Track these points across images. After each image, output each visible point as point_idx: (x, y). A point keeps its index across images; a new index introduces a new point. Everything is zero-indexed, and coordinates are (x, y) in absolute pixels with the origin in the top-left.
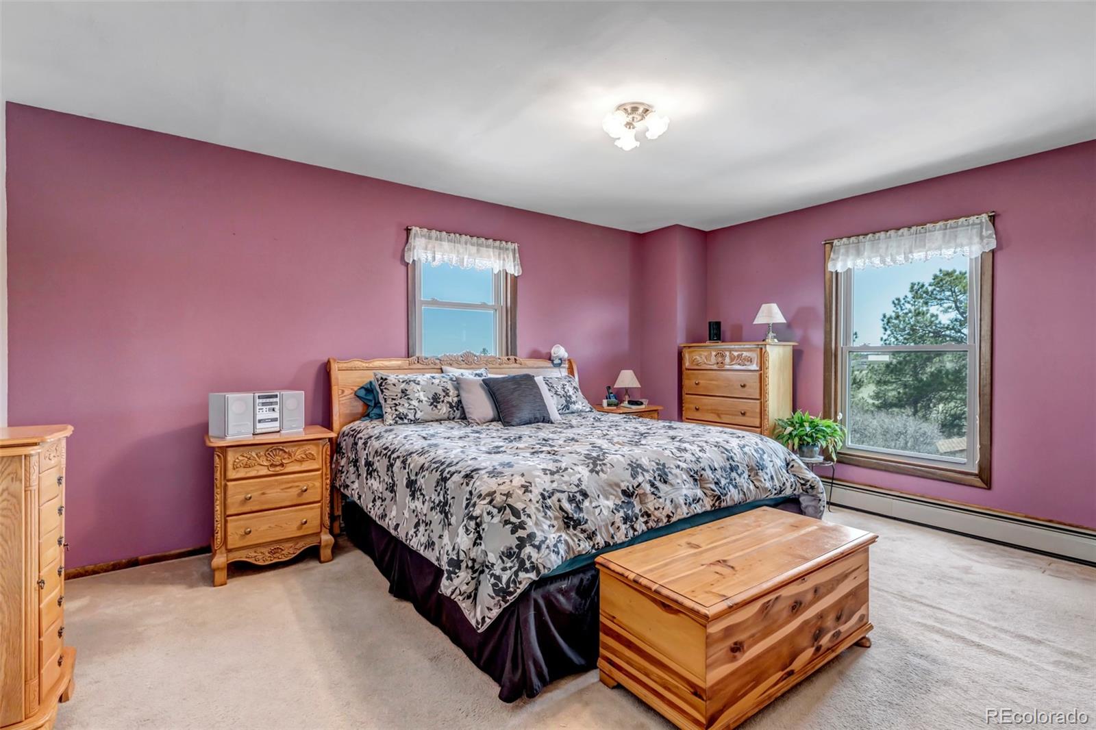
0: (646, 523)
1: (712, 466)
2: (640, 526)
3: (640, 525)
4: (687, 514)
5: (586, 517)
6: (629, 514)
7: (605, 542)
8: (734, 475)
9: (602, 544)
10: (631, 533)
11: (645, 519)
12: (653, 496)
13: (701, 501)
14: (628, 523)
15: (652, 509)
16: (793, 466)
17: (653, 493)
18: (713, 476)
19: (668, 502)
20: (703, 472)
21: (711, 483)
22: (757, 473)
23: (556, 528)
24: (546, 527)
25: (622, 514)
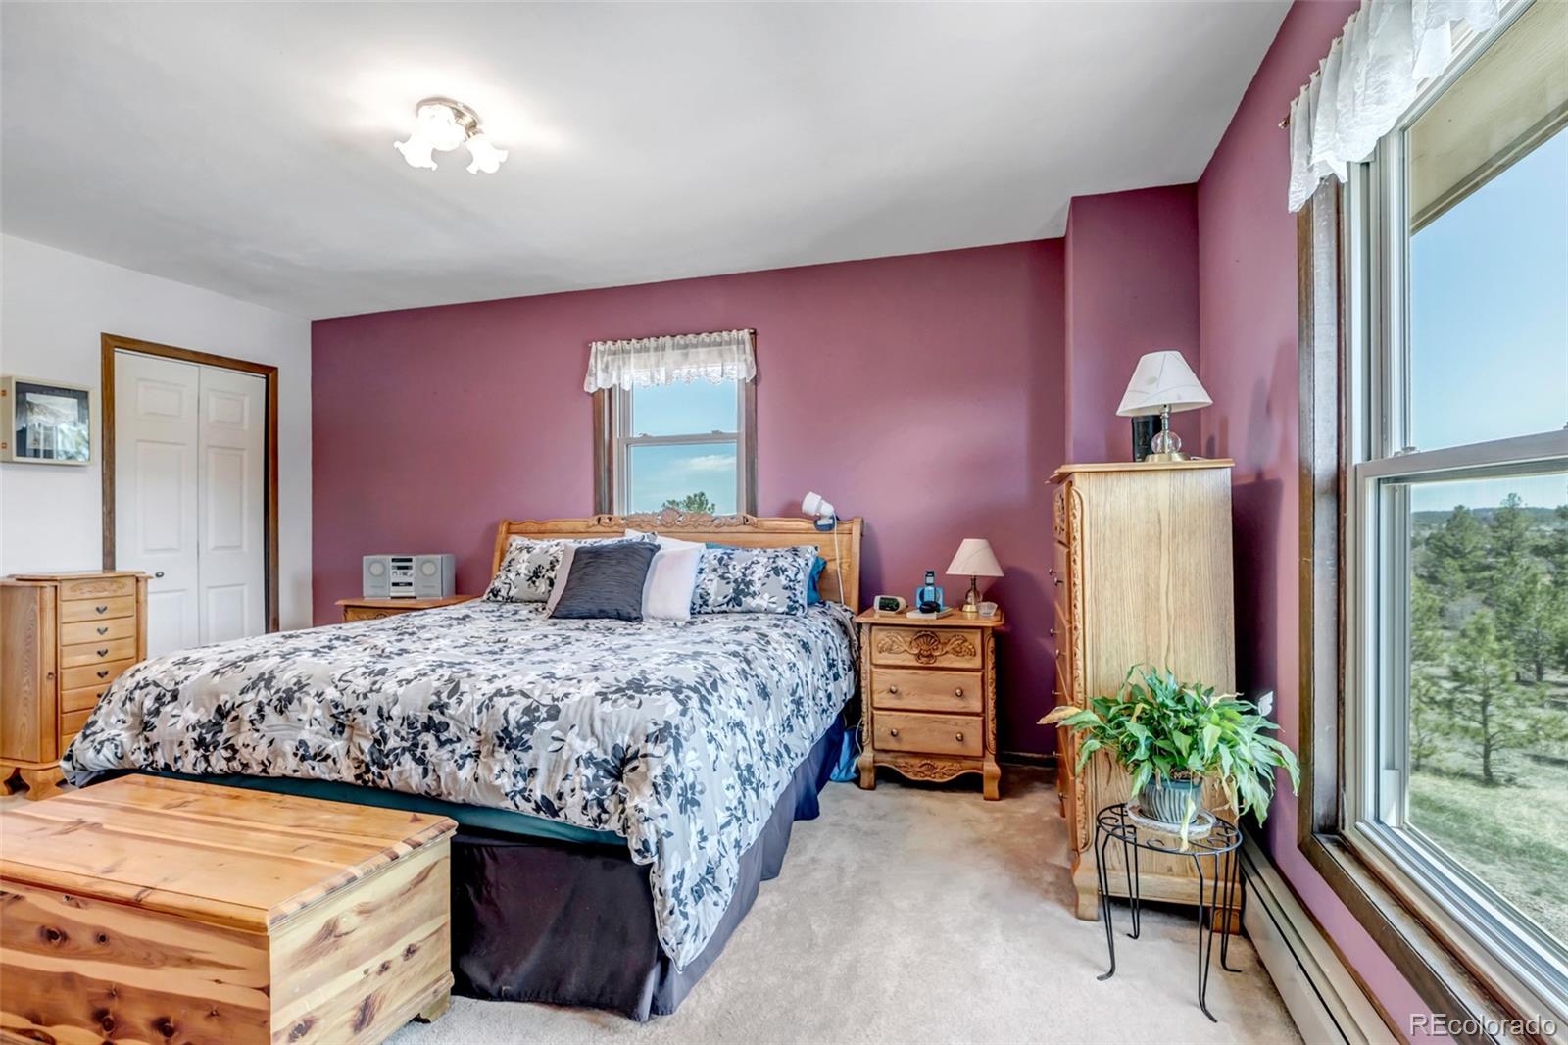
0: (229, 760)
1: (385, 710)
2: (218, 762)
3: (218, 760)
4: (295, 771)
5: (155, 724)
6: (205, 739)
7: (166, 764)
8: (428, 738)
9: (161, 763)
10: (201, 766)
11: (228, 754)
12: (249, 726)
13: (330, 761)
14: (201, 750)
15: (241, 744)
16: (634, 768)
17: (251, 721)
18: (376, 728)
19: (264, 742)
20: (359, 715)
21: (365, 737)
22: (493, 751)
23: (126, 726)
24: (113, 720)
25: (195, 735)
